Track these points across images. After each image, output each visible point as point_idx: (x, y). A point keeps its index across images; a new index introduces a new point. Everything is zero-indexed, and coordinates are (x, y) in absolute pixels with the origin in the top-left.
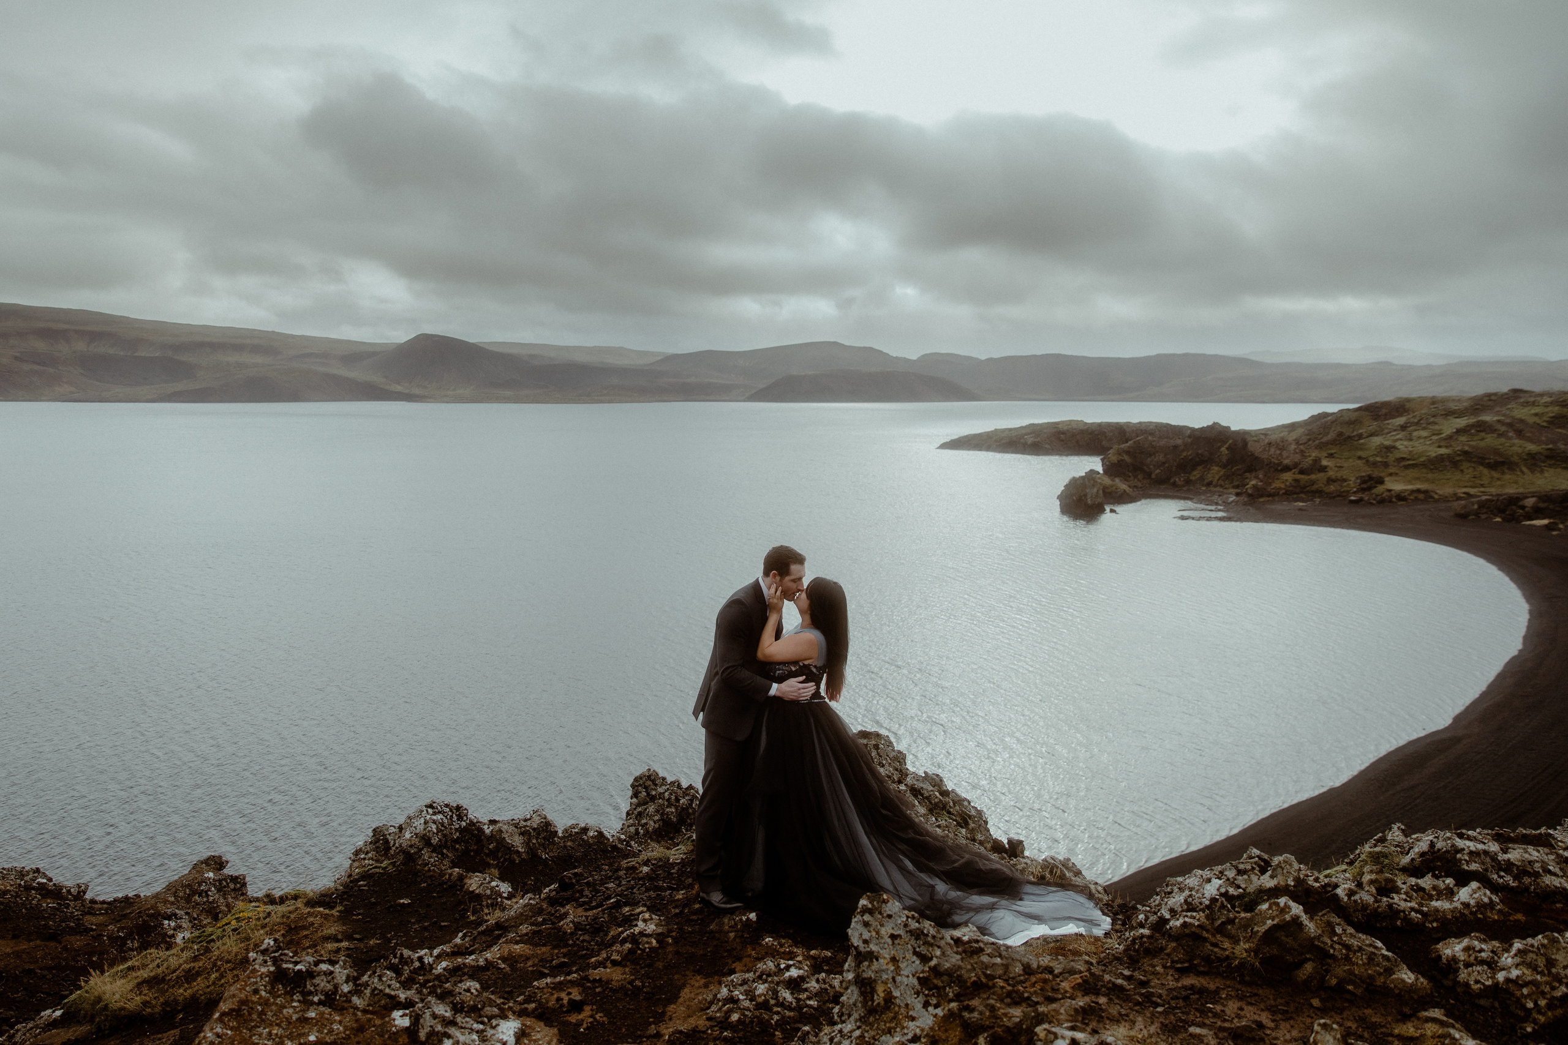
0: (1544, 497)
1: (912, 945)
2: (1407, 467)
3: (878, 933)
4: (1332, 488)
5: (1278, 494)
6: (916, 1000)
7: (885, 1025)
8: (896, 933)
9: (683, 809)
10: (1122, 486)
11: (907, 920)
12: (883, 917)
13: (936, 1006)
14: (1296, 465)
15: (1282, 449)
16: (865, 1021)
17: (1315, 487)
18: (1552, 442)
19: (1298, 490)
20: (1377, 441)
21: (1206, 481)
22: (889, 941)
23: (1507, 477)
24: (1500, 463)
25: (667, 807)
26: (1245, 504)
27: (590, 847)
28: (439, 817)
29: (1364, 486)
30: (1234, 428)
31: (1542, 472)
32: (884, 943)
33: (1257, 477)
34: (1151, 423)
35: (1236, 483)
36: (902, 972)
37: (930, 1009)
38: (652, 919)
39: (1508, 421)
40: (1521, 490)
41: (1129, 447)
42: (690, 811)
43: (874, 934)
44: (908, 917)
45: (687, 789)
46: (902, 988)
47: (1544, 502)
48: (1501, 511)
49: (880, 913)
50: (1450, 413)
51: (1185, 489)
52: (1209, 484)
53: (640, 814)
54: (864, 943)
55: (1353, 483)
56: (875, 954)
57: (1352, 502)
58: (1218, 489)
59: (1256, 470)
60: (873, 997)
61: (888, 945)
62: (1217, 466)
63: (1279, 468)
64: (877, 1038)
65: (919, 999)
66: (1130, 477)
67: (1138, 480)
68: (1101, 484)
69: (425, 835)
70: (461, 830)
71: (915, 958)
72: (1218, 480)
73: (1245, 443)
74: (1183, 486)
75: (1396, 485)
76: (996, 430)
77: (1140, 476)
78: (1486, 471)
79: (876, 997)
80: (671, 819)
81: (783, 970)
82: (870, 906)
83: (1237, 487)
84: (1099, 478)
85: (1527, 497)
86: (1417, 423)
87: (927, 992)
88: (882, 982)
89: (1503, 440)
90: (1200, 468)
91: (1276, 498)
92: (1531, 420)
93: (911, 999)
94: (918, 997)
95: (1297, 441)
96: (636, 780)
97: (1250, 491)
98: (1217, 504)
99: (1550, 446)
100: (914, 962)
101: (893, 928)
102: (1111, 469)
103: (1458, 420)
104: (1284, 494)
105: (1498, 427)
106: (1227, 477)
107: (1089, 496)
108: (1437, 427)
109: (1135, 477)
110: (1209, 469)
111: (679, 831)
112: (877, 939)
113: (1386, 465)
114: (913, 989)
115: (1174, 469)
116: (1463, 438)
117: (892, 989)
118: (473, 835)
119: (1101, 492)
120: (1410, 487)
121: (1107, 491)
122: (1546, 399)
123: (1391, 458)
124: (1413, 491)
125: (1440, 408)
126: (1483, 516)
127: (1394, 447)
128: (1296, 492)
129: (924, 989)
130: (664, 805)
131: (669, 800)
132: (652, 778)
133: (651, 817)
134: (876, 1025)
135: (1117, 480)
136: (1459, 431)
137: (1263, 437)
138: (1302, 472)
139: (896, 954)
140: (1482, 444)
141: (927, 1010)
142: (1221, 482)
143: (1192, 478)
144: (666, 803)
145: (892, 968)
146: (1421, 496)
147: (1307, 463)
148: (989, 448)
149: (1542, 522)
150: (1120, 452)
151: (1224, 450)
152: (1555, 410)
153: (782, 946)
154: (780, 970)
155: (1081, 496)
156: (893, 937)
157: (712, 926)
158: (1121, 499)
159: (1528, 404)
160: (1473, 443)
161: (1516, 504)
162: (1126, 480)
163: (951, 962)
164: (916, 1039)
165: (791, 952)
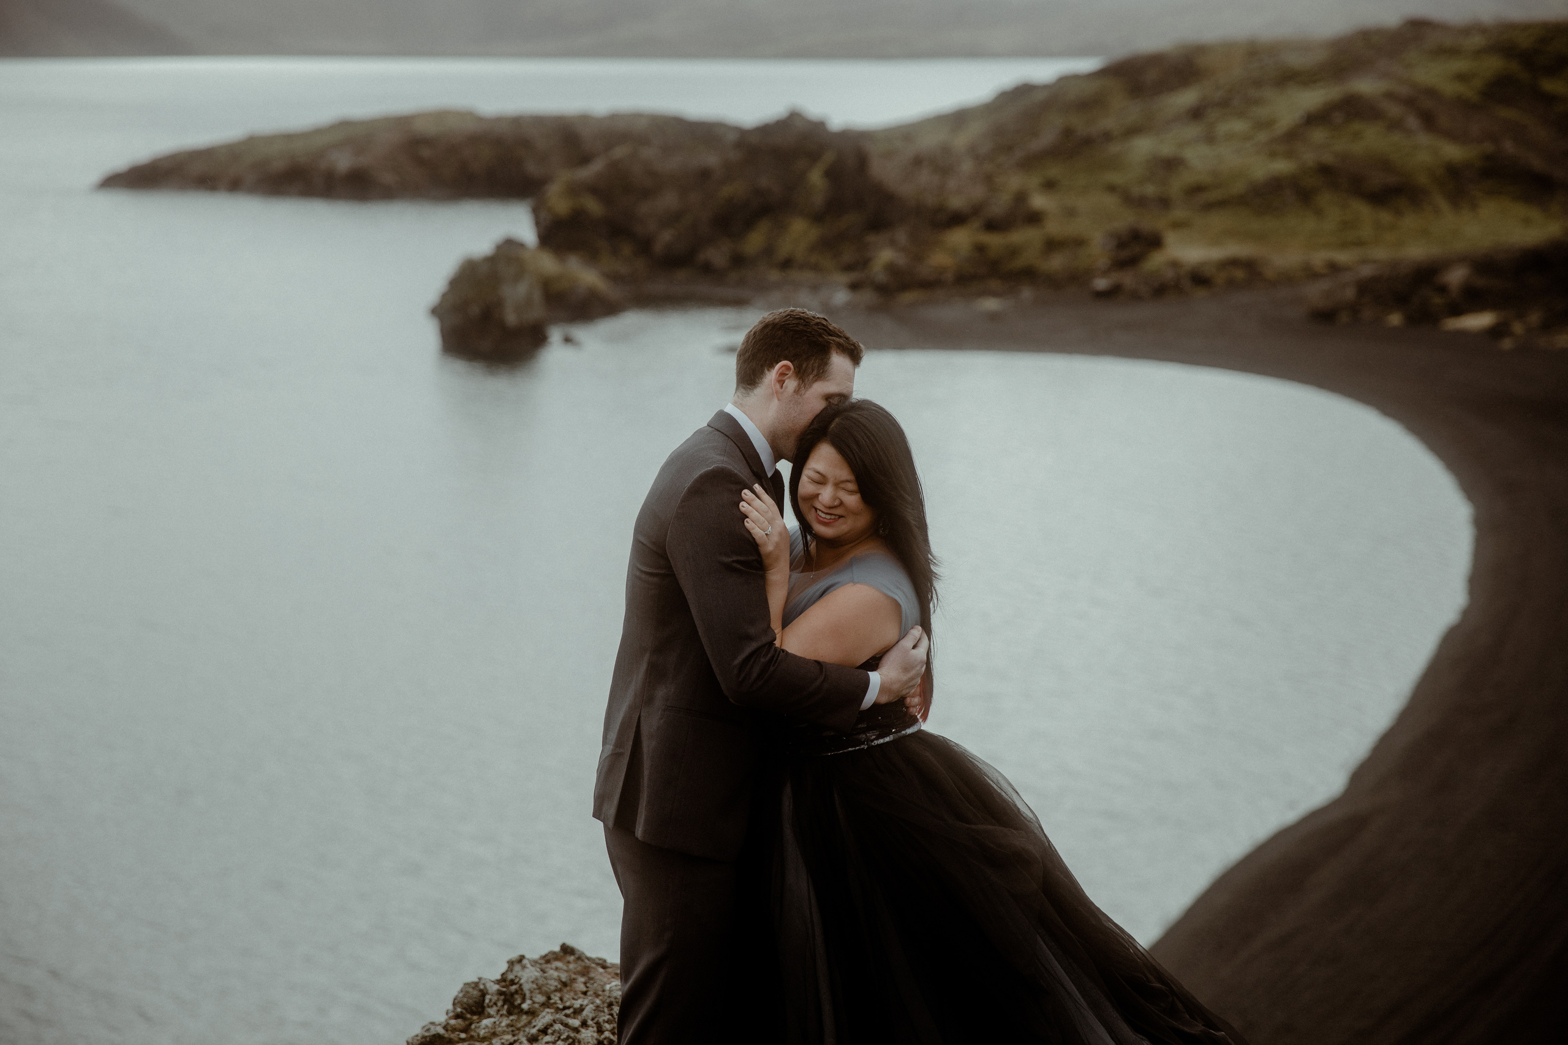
0: (1486, 265)
2: (1209, 207)
4: (1056, 263)
5: (942, 282)
10: (586, 275)
14: (976, 210)
15: (945, 172)
17: (1019, 263)
18: (1492, 139)
19: (983, 270)
20: (1143, 147)
21: (780, 257)
23: (1408, 220)
24: (1393, 192)
26: (872, 309)
29: (1125, 254)
31: (1474, 207)
33: (893, 243)
34: (639, 114)
35: (847, 259)
39: (1405, 91)
40: (1437, 250)
41: (596, 176)
47: (1483, 274)
48: (1402, 300)
50: (1289, 78)
52: (787, 264)
55: (1099, 251)
57: (1100, 294)
58: (808, 276)
59: (889, 226)
62: (804, 217)
63: (941, 218)
66: (601, 251)
67: (624, 259)
68: (535, 272)
72: (808, 251)
73: (862, 160)
75: (1187, 250)
76: (252, 138)
77: (627, 250)
78: (1363, 210)
83: (848, 268)
84: (530, 259)
85: (1449, 266)
86: (1224, 104)
89: (1397, 137)
90: (764, 224)
91: (940, 293)
92: (1450, 89)
95: (972, 151)
97: (880, 278)
99: (1489, 148)
102: (558, 234)
103: (1306, 94)
104: (954, 280)
105: (1387, 106)
106: (828, 245)
107: (508, 306)
108: (1264, 111)
109: (616, 251)
110: (785, 227)
113: (1164, 203)
115: (705, 229)
116: (1319, 135)
119: (537, 296)
120: (1218, 253)
121: (555, 288)
122: (1477, 41)
123: (1177, 184)
124: (1223, 263)
125: (1267, 67)
126: (1367, 314)
127: (1179, 161)
128: (985, 273)
135: (573, 261)
136: (1312, 119)
137: (902, 143)
138: (992, 226)
140: (1357, 148)
142: (813, 258)
143: (748, 250)
146: (1239, 274)
147: (1000, 205)
148: (235, 186)
149: (1479, 321)
150: (574, 190)
151: (816, 178)
152: (1494, 65)
155: (489, 307)
158: (588, 307)
159: (1442, 53)
160: (1339, 146)
161: (1428, 282)
162: (595, 260)
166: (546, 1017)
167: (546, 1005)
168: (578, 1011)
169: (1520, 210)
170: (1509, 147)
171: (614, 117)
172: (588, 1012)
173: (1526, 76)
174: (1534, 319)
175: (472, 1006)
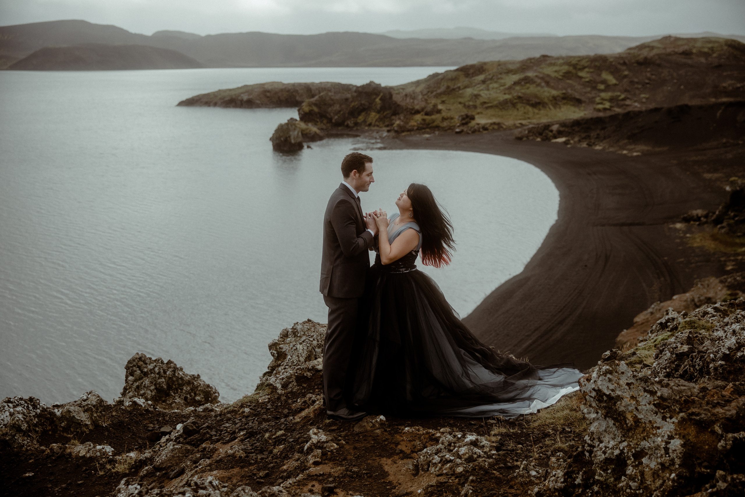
0: (563, 124)
1: (642, 387)
2: (487, 108)
3: (618, 384)
4: (445, 124)
5: (413, 130)
6: (656, 417)
7: (640, 436)
8: (629, 382)
9: (170, 378)
10: (313, 129)
11: (633, 373)
12: (619, 374)
13: (671, 418)
14: (423, 109)
15: (414, 98)
16: (627, 436)
17: (435, 124)
18: (565, 89)
19: (425, 126)
20: (469, 91)
21: (368, 123)
22: (627, 387)
23: (542, 112)
24: (538, 103)
25: (159, 379)
26: (394, 138)
28: (19, 409)
29: (464, 122)
30: (383, 85)
31: (560, 108)
32: (624, 389)
33: (400, 119)
34: (328, 82)
35: (387, 123)
36: (641, 404)
37: (668, 420)
38: (319, 432)
39: (541, 76)
40: (549, 120)
41: (316, 101)
42: (174, 379)
43: (616, 385)
44: (633, 371)
45: (167, 363)
46: (643, 412)
47: (563, 126)
48: (540, 134)
49: (616, 372)
50: (509, 72)
51: (355, 129)
52: (370, 125)
53: (137, 387)
54: (612, 392)
55: (457, 121)
56: (621, 396)
57: (457, 133)
58: (376, 128)
59: (398, 114)
60: (626, 421)
61: (627, 390)
62: (374, 112)
63: (413, 112)
64: (638, 443)
65: (657, 416)
66: (317, 122)
67: (324, 124)
68: (299, 128)
70: (37, 416)
71: (646, 394)
72: (376, 121)
73: (391, 95)
74: (353, 127)
75: (481, 120)
76: (220, 91)
77: (325, 121)
78: (530, 109)
79: (628, 422)
80: (163, 387)
81: (460, 438)
82: (611, 369)
83: (387, 126)
84: (298, 124)
85: (553, 125)
86: (491, 79)
87: (662, 411)
88: (629, 412)
89: (539, 88)
90: (363, 114)
91: (412, 133)
92: (553, 75)
93: (652, 417)
94: (657, 415)
95: (421, 92)
96: (129, 362)
97: (396, 129)
98: (376, 138)
99: (564, 91)
100: (646, 396)
101: (627, 379)
102: (305, 117)
103: (514, 76)
104: (417, 129)
105: (536, 80)
106: (381, 119)
107: (292, 137)
108: (502, 81)
109: (322, 122)
110: (369, 114)
111: (168, 395)
112: (619, 387)
113: (475, 107)
114: (652, 411)
115: (347, 115)
116: (517, 88)
117: (637, 415)
118: (47, 419)
119: (300, 134)
120: (490, 121)
121: (305, 132)
122: (561, 61)
123: (478, 102)
124: (492, 124)
125: (503, 68)
126: (531, 138)
127: (479, 95)
128: (425, 127)
129: (660, 410)
130: (156, 377)
131: (159, 373)
132: (143, 359)
133: (147, 388)
134: (635, 437)
135: (310, 125)
136: (515, 83)
137: (401, 90)
138: (427, 114)
139: (633, 394)
140: (528, 91)
141: (666, 421)
142: (377, 123)
143: (359, 121)
144: (157, 376)
145: (634, 402)
146: (496, 127)
147: (429, 108)
148: (215, 105)
149: (562, 140)
150: (310, 105)
151: (378, 100)
152: (566, 68)
153: (419, 430)
154: (459, 438)
155: (286, 138)
156: (628, 384)
157: (357, 429)
158: (314, 138)
159: (552, 64)
160: (523, 91)
161: (547, 129)
162: (316, 124)
163: (666, 392)
164: (671, 437)
165: (428, 433)
166: (304, 338)
167: (304, 335)
168: (312, 336)
169: (573, 109)
170: (569, 91)
171: (321, 83)
172: (315, 336)
173: (574, 71)
174: (576, 139)
175: (285, 335)
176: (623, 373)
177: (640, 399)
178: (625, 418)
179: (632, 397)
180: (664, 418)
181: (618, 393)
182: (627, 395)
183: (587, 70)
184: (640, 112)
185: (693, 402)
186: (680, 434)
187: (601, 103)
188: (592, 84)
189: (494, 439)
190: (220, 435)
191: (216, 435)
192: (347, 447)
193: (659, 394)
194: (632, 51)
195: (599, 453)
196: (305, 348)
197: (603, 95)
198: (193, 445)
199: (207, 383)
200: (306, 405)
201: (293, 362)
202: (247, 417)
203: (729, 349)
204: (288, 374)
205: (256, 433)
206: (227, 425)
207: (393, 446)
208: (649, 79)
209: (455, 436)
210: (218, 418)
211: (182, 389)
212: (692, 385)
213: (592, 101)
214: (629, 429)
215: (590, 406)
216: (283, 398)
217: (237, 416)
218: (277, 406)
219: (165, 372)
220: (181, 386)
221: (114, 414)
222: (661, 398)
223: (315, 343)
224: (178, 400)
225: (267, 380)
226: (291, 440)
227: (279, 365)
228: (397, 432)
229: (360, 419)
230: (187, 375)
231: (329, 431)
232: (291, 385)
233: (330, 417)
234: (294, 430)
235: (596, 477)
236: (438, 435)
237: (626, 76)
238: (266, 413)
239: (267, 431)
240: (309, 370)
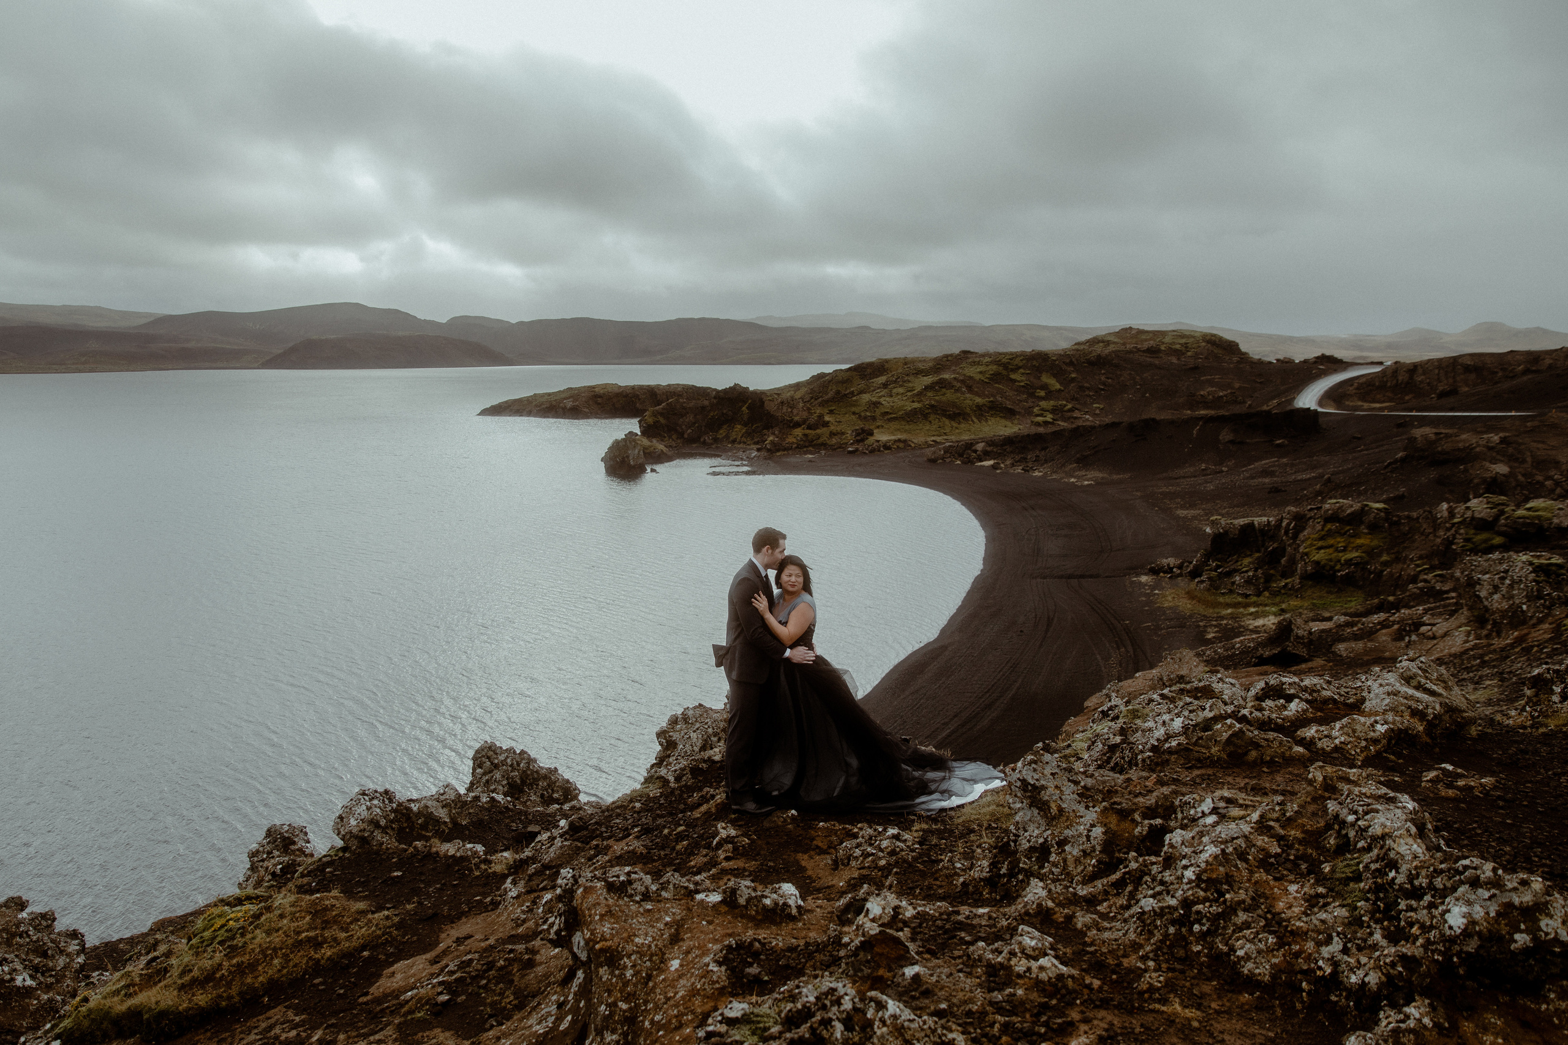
0: (991, 443)
1: (1066, 777)
2: (889, 420)
3: (1043, 774)
4: (834, 441)
5: (791, 449)
6: (1080, 807)
7: (1064, 825)
9: (524, 772)
10: (659, 446)
12: (1043, 764)
13: (1093, 807)
14: (804, 421)
15: (792, 407)
16: (1051, 825)
17: (820, 441)
18: (993, 395)
19: (807, 444)
20: (866, 397)
21: (731, 439)
22: (1051, 777)
23: (962, 426)
24: (957, 415)
25: (511, 772)
26: (765, 459)
27: (490, 811)
29: (859, 438)
30: (752, 388)
31: (986, 421)
32: (1048, 779)
33: (773, 434)
34: (678, 385)
35: (756, 440)
36: (1065, 793)
37: (1090, 809)
38: (727, 827)
39: (961, 378)
40: (973, 437)
41: (663, 409)
42: (529, 772)
43: (1041, 775)
45: (520, 754)
46: (1067, 802)
47: (990, 446)
48: (961, 455)
50: (919, 372)
51: (713, 447)
52: (734, 441)
53: (487, 781)
54: (1037, 781)
55: (849, 436)
56: (1045, 786)
57: (850, 452)
58: (741, 445)
59: (772, 427)
60: (1050, 810)
61: (1051, 779)
62: (740, 424)
63: (791, 425)
64: (1062, 832)
65: (1081, 805)
66: (665, 437)
67: (673, 440)
68: (640, 445)
69: (373, 819)
70: (394, 811)
71: (1070, 784)
72: (742, 437)
73: (762, 402)
74: (712, 444)
75: (883, 436)
76: (535, 395)
77: (674, 437)
78: (947, 422)
79: (1052, 811)
80: (516, 781)
82: (1035, 759)
83: (758, 443)
84: (639, 440)
85: (978, 443)
86: (895, 382)
87: (1086, 801)
88: (1053, 801)
89: (959, 395)
90: (725, 427)
91: (790, 452)
92: (978, 377)
93: (1076, 807)
96: (477, 752)
97: (768, 447)
98: (742, 459)
99: (992, 399)
100: (1070, 786)
101: (1051, 770)
102: (648, 431)
103: (926, 379)
104: (796, 448)
105: (955, 383)
106: (748, 434)
107: (631, 458)
108: (910, 385)
109: (670, 437)
110: (733, 428)
111: (522, 791)
112: (1044, 777)
113: (874, 418)
114: (1075, 801)
115: (703, 428)
116: (930, 394)
117: (1061, 804)
118: (403, 814)
119: (642, 453)
120: (893, 438)
121: (646, 451)
122: (987, 359)
123: (878, 412)
124: (895, 441)
125: (911, 368)
126: (948, 460)
127: (879, 403)
128: (809, 445)
129: (1083, 799)
130: (508, 770)
131: (511, 765)
132: (493, 748)
133: (499, 782)
134: (1059, 826)
135: (654, 441)
136: (928, 388)
137: (776, 396)
138: (809, 428)
139: (1058, 784)
140: (944, 399)
143: (719, 436)
144: (510, 768)
145: (1058, 792)
147: (813, 419)
148: (529, 414)
149: (989, 463)
150: (655, 414)
151: (744, 409)
152: (994, 368)
153: (834, 825)
154: (879, 832)
155: (623, 458)
156: (1052, 774)
157: (766, 824)
158: (660, 458)
159: (974, 363)
160: (937, 398)
161: (970, 448)
162: (662, 440)
163: (1089, 782)
164: (1093, 826)
165: (844, 828)
166: (698, 725)
167: (696, 721)
168: (707, 723)
169: (1004, 422)
170: (999, 398)
171: (669, 385)
172: (709, 723)
173: (1005, 372)
174: (1008, 462)
175: (674, 721)
176: (1047, 763)
177: (1064, 789)
178: (1049, 807)
179: (1057, 787)
180: (1087, 807)
181: (1043, 782)
182: (1051, 785)
183: (1022, 371)
184: (1093, 428)
185: (1116, 792)
186: (1101, 823)
187: (1041, 415)
188: (1029, 390)
189: (916, 834)
190: (611, 831)
191: (606, 832)
192: (760, 842)
193: (1082, 784)
194: (1082, 347)
195: (1024, 841)
196: (700, 736)
197: (1043, 404)
198: (582, 842)
199: (566, 777)
200: (705, 800)
201: (686, 752)
202: (638, 813)
203: (1158, 740)
204: (681, 766)
205: (653, 830)
206: (618, 821)
207: (808, 841)
208: (1104, 384)
209: (875, 830)
210: (606, 813)
211: (537, 785)
212: (1117, 775)
213: (1029, 412)
214: (1054, 818)
215: (1016, 796)
216: (677, 792)
217: (627, 812)
218: (671, 801)
219: (518, 764)
220: (535, 781)
221: (471, 811)
222: (1085, 787)
223: (710, 730)
224: (533, 798)
225: (656, 772)
226: (695, 836)
227: (669, 756)
228: (811, 828)
229: (769, 814)
230: (542, 768)
231: (739, 826)
232: (685, 778)
233: (735, 812)
234: (696, 826)
235: (1021, 865)
236: (856, 830)
237: (1073, 380)
238: (659, 808)
239: (664, 827)
240: (705, 761)
